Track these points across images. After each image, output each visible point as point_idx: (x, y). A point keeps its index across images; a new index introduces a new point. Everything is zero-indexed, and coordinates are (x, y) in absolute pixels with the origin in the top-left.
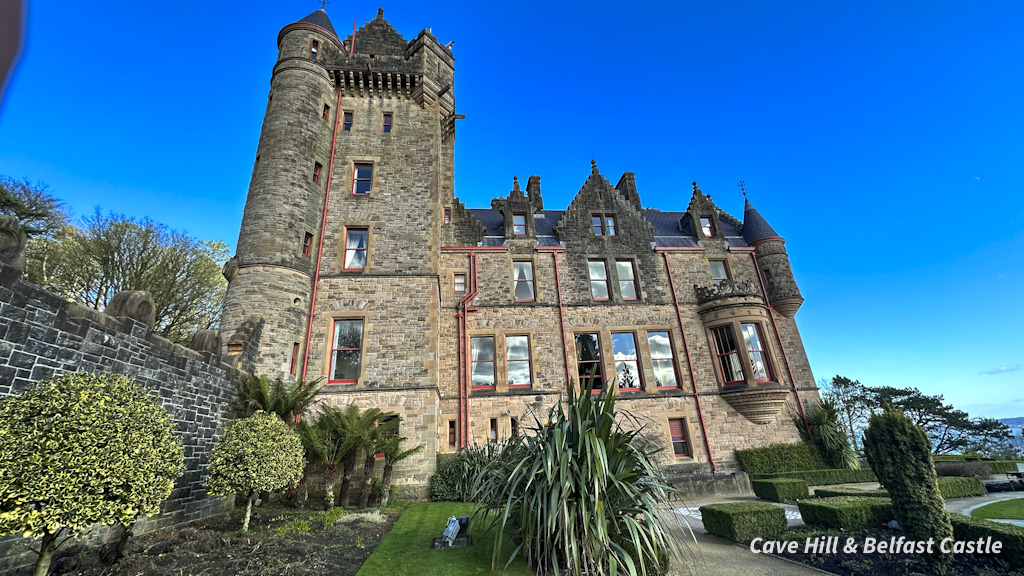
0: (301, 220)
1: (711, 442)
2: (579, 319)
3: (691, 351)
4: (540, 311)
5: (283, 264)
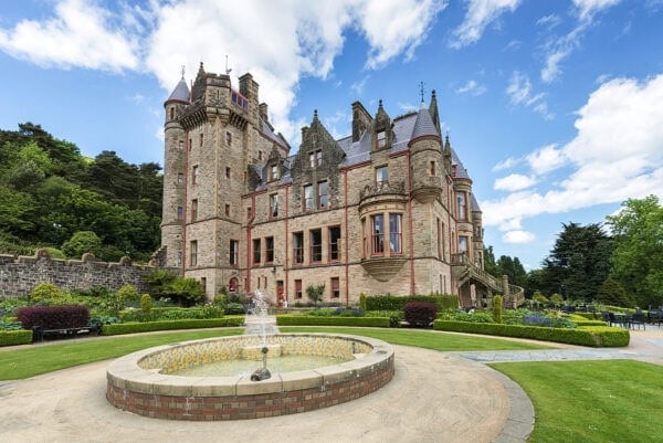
0: (175, 203)
1: (350, 291)
2: (295, 226)
3: (350, 237)
4: (279, 223)
5: (171, 224)
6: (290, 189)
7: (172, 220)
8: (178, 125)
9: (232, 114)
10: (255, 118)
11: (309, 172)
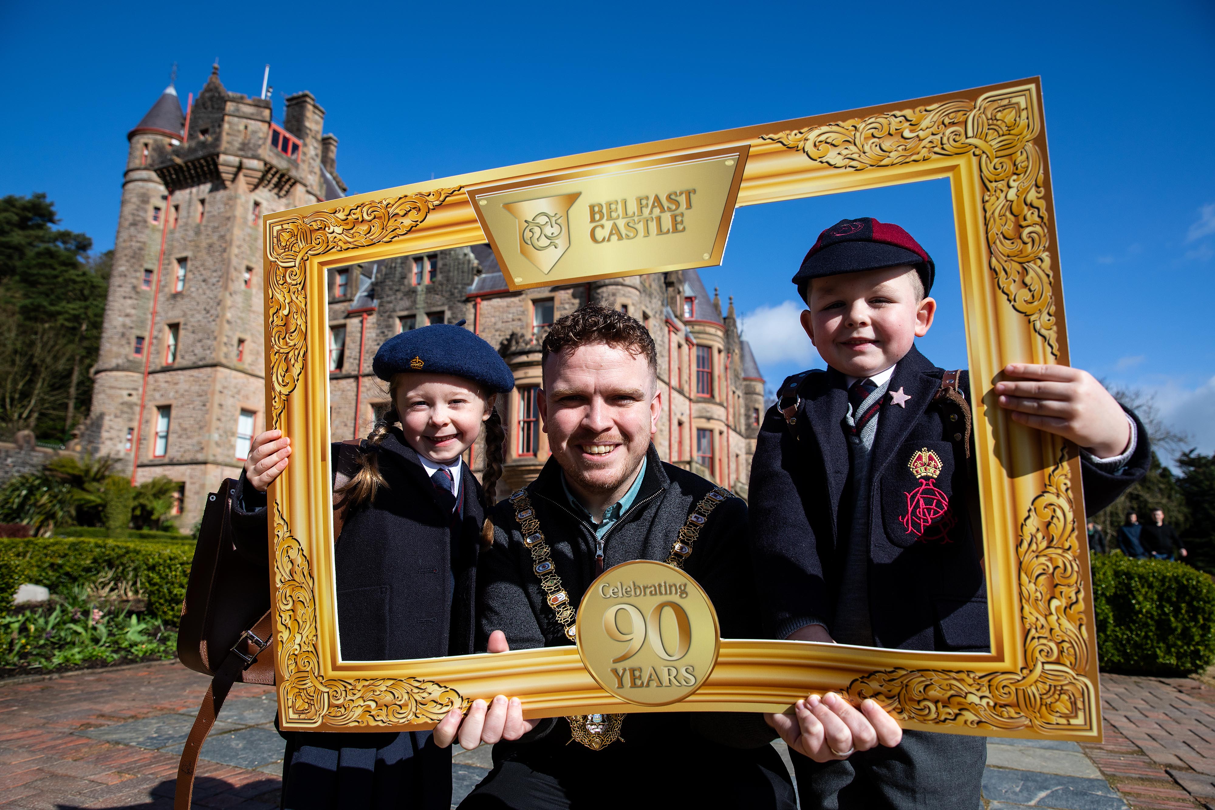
0: (131, 328)
2: (376, 390)
5: (117, 368)
6: (371, 320)
7: (120, 361)
8: (153, 175)
9: (269, 168)
10: (311, 172)
11: (412, 292)
